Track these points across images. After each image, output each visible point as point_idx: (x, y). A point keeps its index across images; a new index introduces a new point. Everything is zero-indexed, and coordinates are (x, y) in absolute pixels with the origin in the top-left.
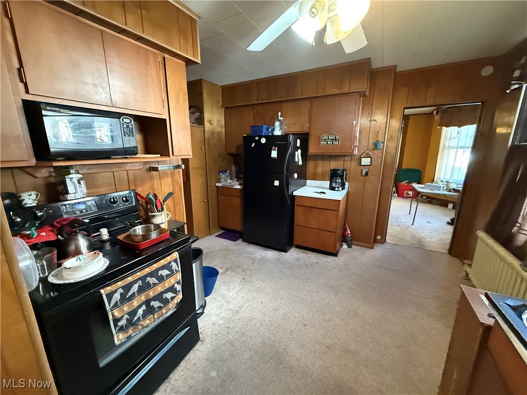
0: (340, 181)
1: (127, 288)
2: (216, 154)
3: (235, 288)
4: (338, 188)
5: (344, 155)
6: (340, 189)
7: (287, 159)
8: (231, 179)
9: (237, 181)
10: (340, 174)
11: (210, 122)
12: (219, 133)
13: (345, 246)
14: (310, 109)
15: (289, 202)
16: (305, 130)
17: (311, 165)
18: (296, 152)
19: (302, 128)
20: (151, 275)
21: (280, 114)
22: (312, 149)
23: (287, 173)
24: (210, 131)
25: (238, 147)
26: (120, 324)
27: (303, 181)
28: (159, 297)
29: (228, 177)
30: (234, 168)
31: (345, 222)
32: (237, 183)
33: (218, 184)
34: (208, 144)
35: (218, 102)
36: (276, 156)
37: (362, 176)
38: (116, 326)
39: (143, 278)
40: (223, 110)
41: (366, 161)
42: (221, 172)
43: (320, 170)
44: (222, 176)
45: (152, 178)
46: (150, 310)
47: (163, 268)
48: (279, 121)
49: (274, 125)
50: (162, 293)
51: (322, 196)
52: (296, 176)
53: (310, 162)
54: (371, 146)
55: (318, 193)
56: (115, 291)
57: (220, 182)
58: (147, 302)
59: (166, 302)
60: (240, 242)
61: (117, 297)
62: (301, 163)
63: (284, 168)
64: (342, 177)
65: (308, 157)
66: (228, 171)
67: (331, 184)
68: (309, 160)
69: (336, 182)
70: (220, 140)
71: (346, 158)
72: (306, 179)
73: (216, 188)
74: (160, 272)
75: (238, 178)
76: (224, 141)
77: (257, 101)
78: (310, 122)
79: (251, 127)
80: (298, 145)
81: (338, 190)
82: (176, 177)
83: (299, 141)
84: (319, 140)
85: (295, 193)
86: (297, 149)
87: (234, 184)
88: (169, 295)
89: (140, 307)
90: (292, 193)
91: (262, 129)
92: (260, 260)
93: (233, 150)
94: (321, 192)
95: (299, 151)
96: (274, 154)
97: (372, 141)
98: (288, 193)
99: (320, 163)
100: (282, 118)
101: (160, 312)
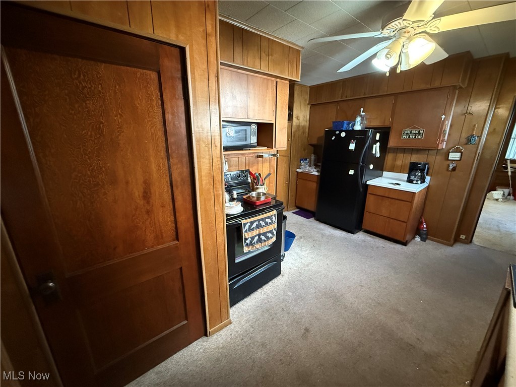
0: (420, 174)
1: (252, 223)
2: (300, 145)
3: (306, 250)
4: (417, 181)
5: (429, 150)
6: (419, 182)
7: (364, 152)
8: (310, 166)
9: (315, 168)
10: (421, 168)
11: (297, 118)
12: (304, 127)
13: (418, 239)
14: (394, 105)
15: (361, 190)
16: (387, 124)
17: (389, 157)
18: (374, 146)
19: (384, 122)
20: (263, 220)
21: (362, 109)
22: (392, 143)
23: (363, 164)
24: (296, 125)
25: (319, 139)
26: (247, 241)
27: (379, 172)
28: (265, 234)
29: (307, 164)
30: (313, 157)
31: (422, 215)
32: (315, 170)
33: (298, 170)
34: (294, 137)
35: (305, 100)
36: (354, 149)
37: (448, 170)
38: (245, 242)
39: (259, 221)
40: (309, 106)
41: (455, 156)
42: (302, 160)
43: (399, 163)
44: (303, 163)
45: (258, 163)
46: (260, 240)
47: (268, 217)
48: (361, 116)
49: (354, 120)
50: (267, 233)
51: (397, 187)
52: (371, 167)
53: (390, 154)
54: (464, 140)
55: (392, 184)
56: (247, 223)
57: (300, 168)
58: (259, 235)
59: (268, 238)
60: (312, 219)
61: (247, 227)
62: (378, 155)
63: (361, 159)
64: (422, 170)
65: (388, 150)
66: (308, 159)
67: (409, 177)
68: (389, 153)
69: (415, 176)
70: (304, 133)
71: (430, 152)
72: (382, 170)
73: (296, 173)
74: (267, 220)
75: (316, 166)
76: (307, 133)
77: (341, 98)
78: (392, 116)
79: (333, 122)
80: (377, 138)
81: (416, 183)
82: (272, 163)
83: (378, 135)
84: (401, 134)
85: (368, 183)
86: (376, 142)
87: (312, 171)
88: (270, 235)
89: (256, 236)
90: (366, 182)
91: (343, 124)
92: (329, 236)
93: (314, 142)
94: (396, 184)
95: (378, 144)
96: (352, 146)
97: (464, 135)
98: (362, 182)
99: (401, 156)
100: (364, 114)
101: (264, 243)
